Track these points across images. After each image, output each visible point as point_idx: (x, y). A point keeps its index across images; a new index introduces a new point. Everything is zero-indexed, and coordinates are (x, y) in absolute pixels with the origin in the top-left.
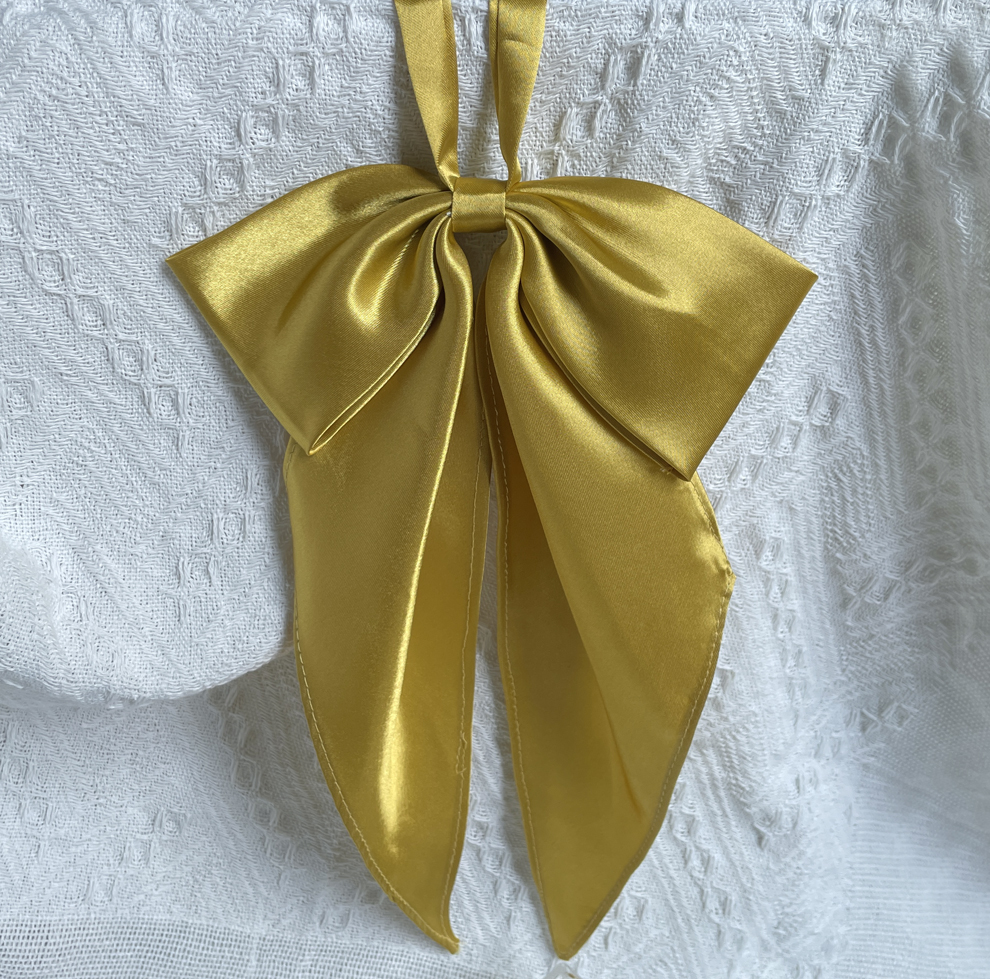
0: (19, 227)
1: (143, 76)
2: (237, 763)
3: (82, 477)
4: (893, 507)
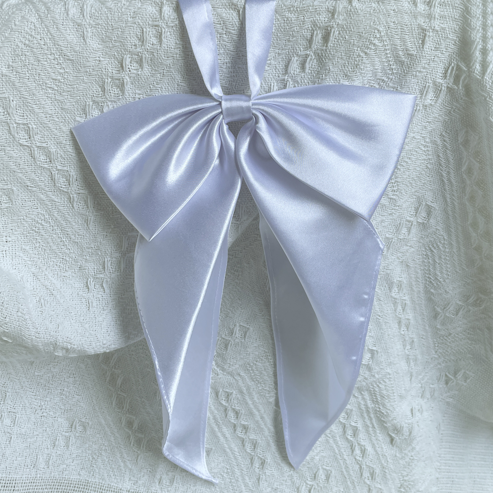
0: (8, 111)
1: (73, 35)
4: (460, 267)
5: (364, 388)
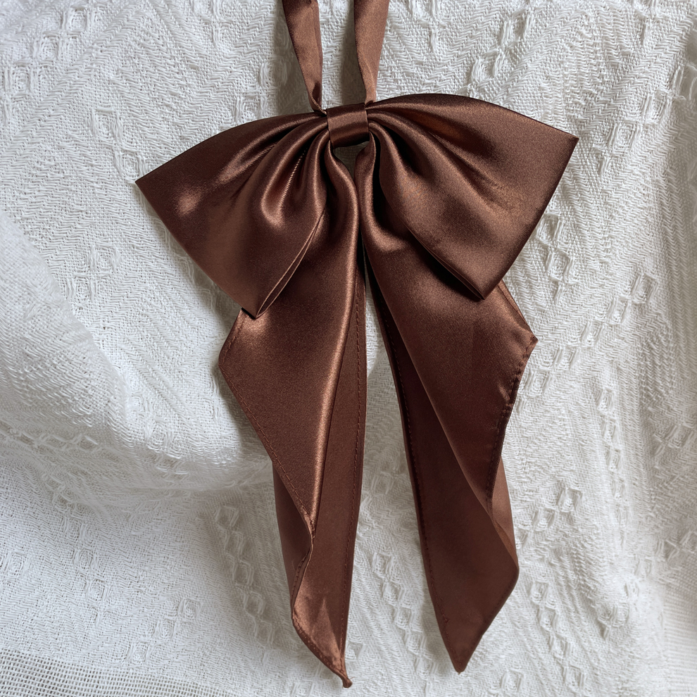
0: (113, 133)
1: (199, 35)
2: (237, 566)
4: (689, 370)
5: (564, 551)
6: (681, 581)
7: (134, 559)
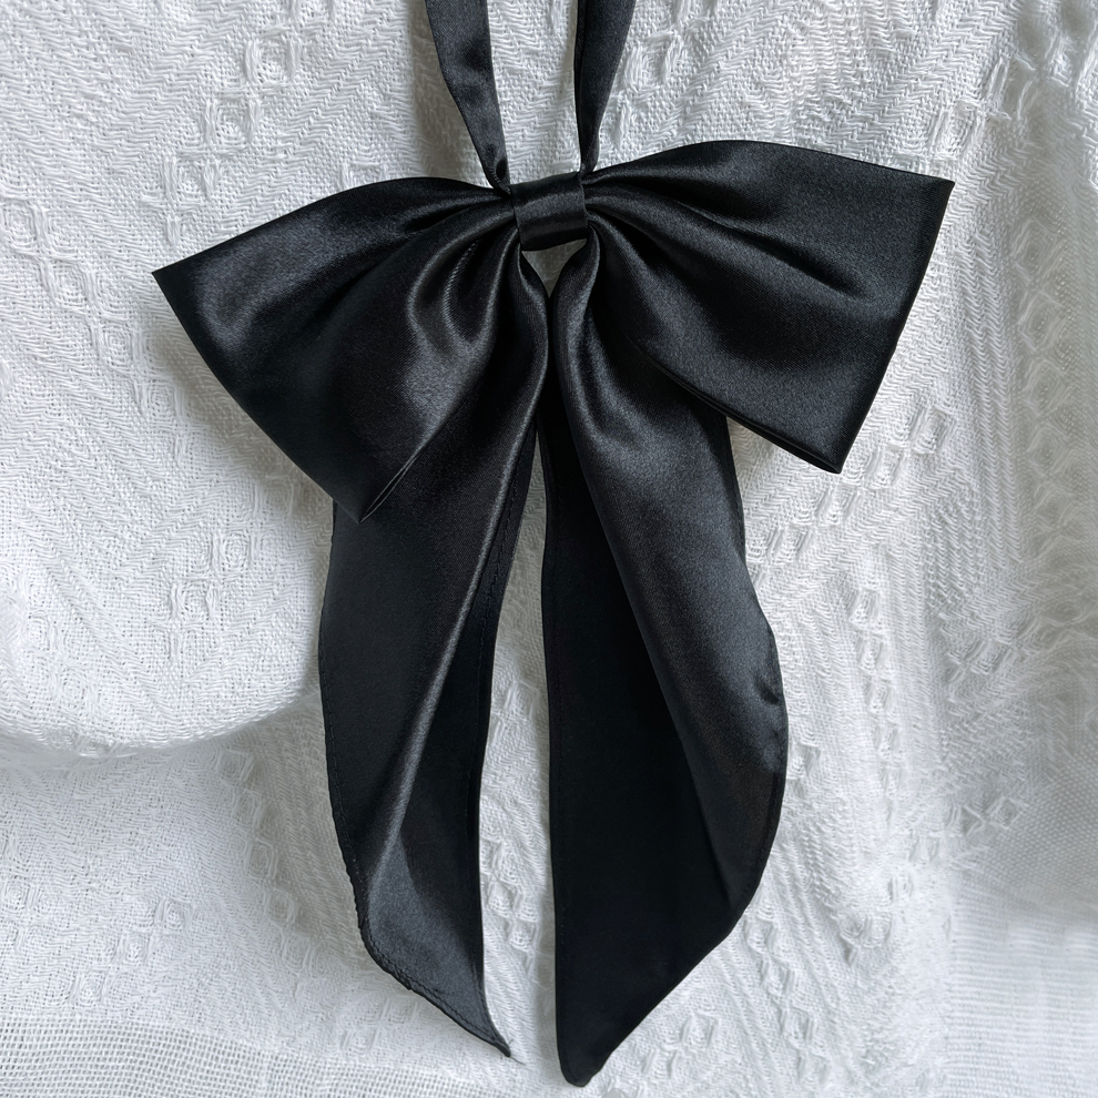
2: (251, 846)
3: (60, 485)
4: (1006, 556)
6: (987, 867)
7: (79, 839)
